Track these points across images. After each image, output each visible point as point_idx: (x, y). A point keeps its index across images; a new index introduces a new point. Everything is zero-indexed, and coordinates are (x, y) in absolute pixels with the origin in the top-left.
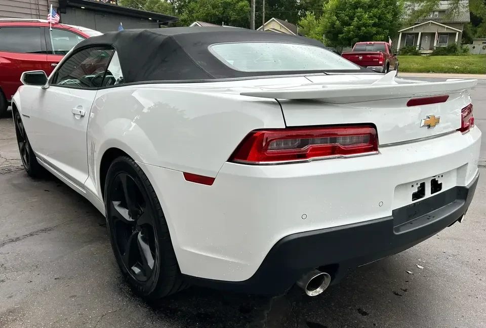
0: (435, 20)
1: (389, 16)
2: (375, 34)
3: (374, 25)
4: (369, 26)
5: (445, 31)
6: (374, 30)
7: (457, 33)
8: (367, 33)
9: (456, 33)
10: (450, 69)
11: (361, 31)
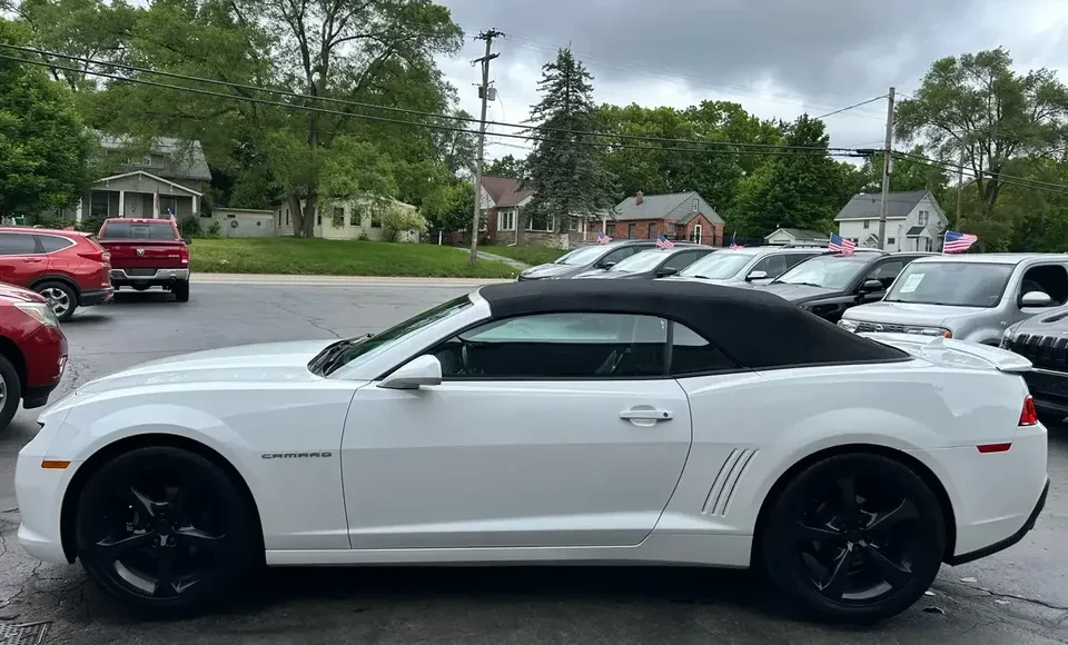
0: (145, 169)
1: (72, 157)
2: (43, 190)
3: (39, 171)
4: (27, 172)
5: (172, 192)
6: (41, 181)
7: (194, 198)
8: (24, 187)
9: (191, 198)
10: (213, 264)
11: (10, 181)
